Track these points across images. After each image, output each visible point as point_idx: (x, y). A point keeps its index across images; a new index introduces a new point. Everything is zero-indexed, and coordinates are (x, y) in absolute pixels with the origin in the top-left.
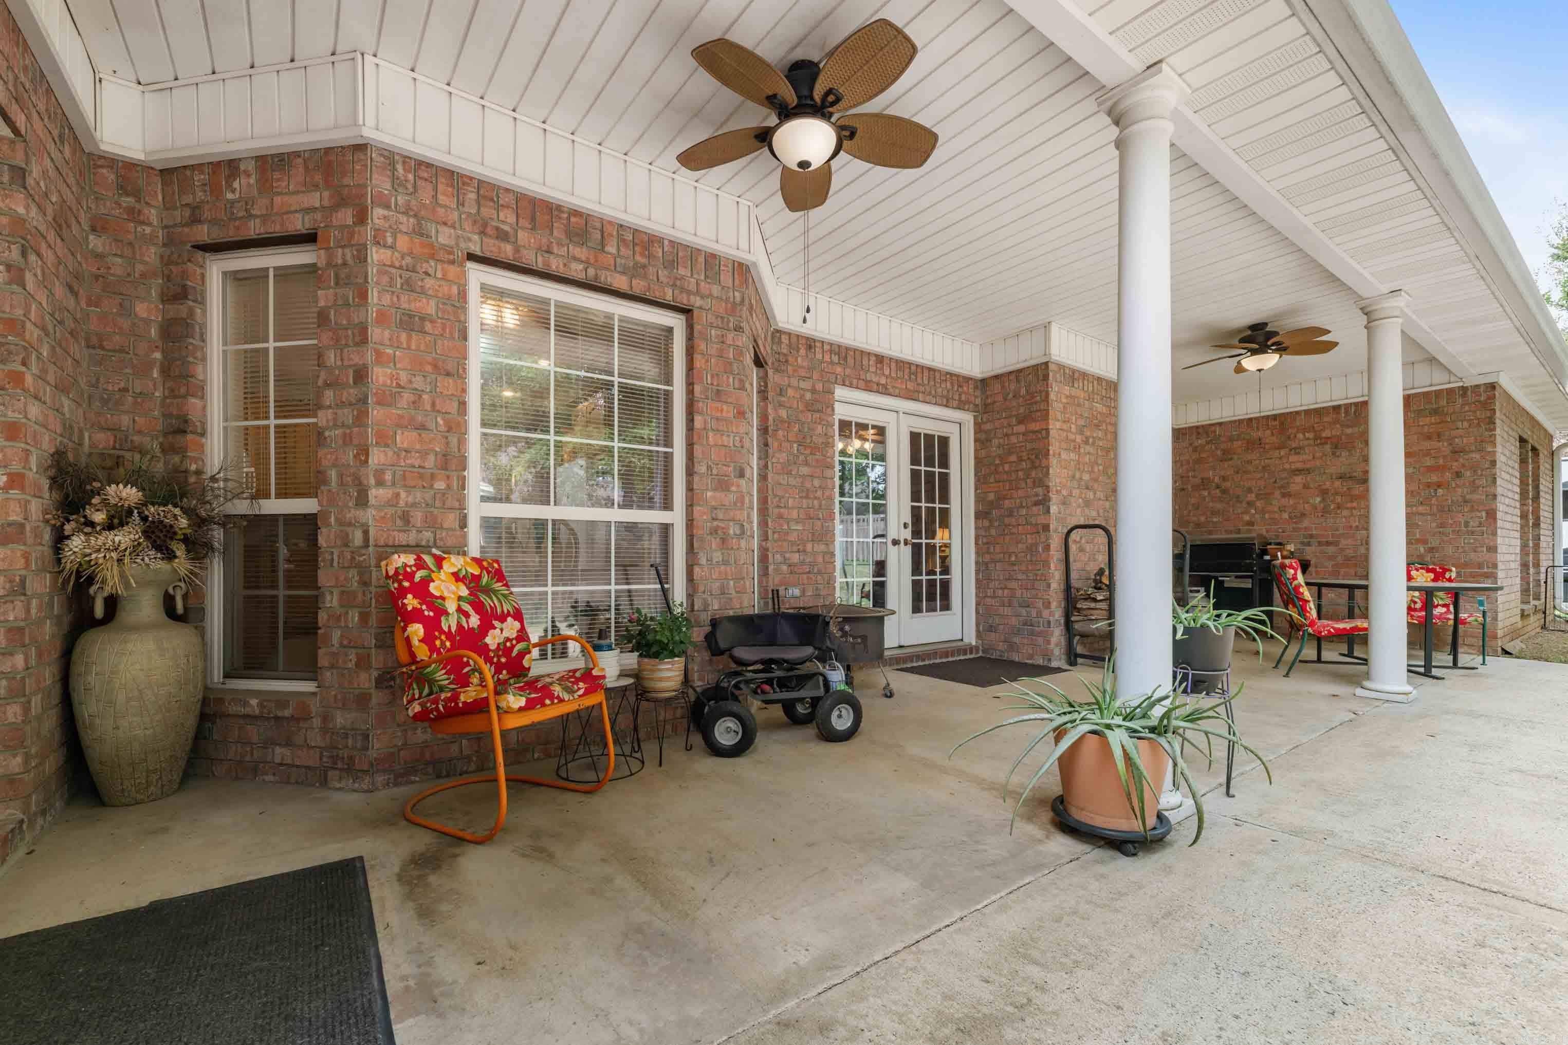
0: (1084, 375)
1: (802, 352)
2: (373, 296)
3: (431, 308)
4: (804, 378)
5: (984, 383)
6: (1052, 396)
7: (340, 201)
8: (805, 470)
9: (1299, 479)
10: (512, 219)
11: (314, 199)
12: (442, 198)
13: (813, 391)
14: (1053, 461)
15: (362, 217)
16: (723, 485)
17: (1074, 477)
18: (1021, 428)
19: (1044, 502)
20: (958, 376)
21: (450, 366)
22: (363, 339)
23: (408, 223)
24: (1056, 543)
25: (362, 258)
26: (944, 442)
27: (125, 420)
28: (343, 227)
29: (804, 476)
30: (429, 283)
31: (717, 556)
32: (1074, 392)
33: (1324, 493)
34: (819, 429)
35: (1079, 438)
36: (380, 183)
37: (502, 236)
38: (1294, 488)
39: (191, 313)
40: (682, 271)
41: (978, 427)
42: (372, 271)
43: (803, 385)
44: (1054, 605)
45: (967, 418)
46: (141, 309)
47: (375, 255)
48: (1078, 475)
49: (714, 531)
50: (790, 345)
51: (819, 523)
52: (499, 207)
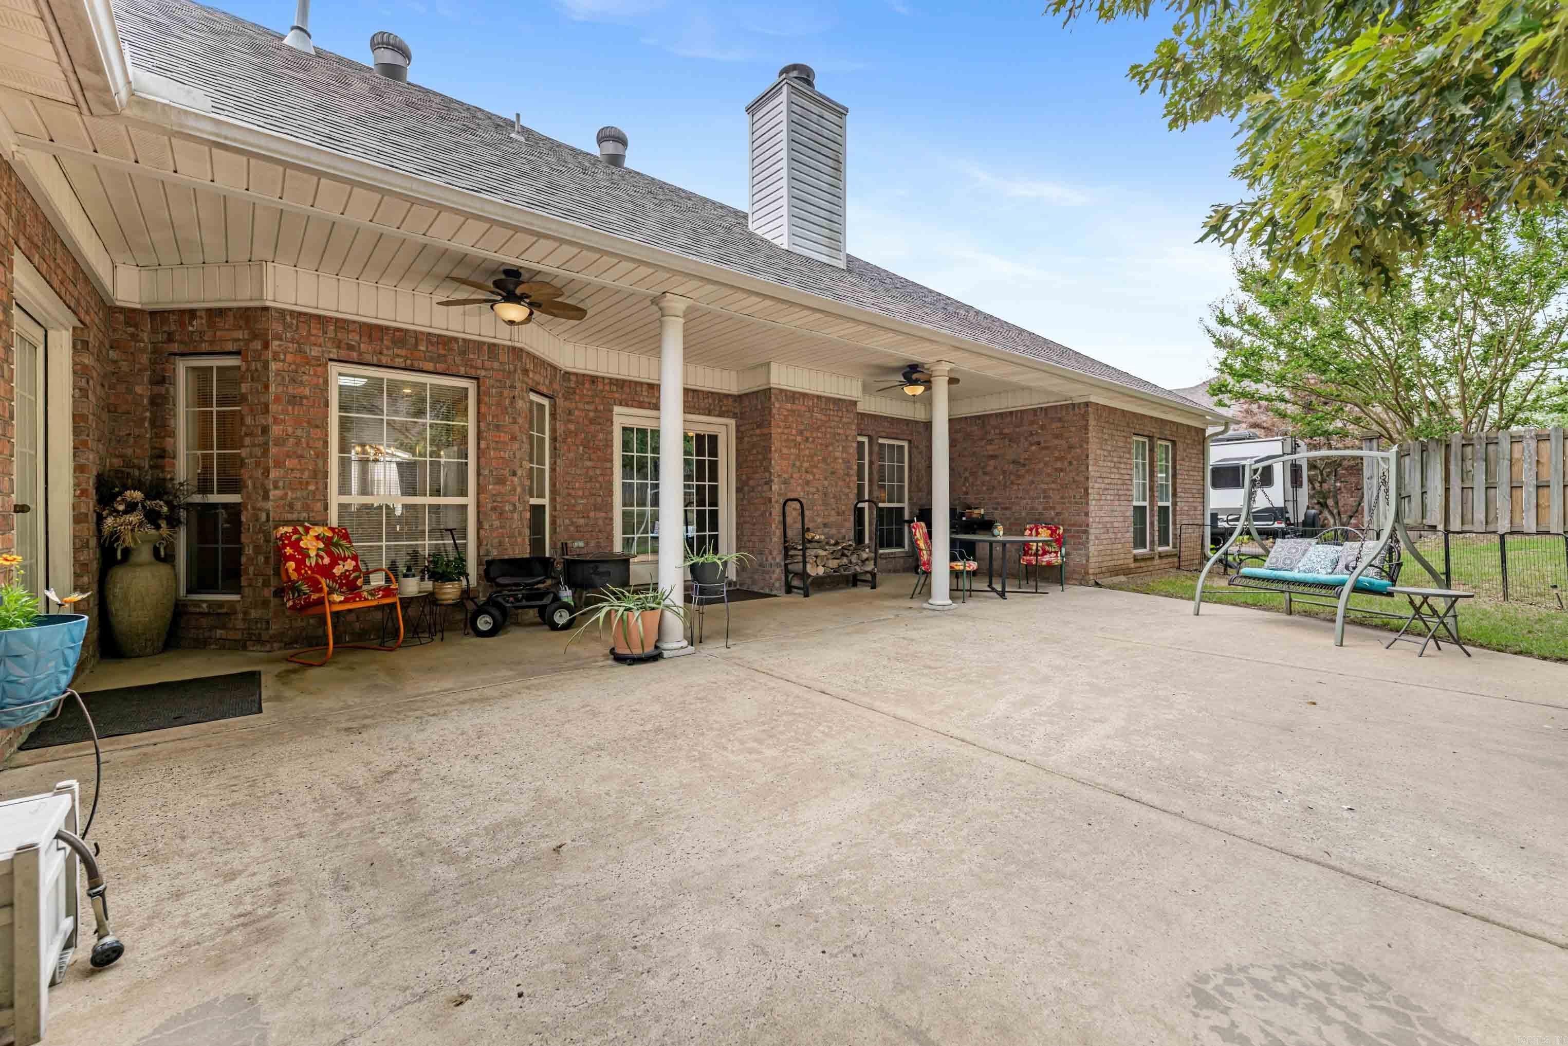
0: (804, 395)
1: (587, 385)
2: (272, 388)
3: (307, 392)
4: (588, 403)
5: (739, 398)
6: (774, 411)
7: (255, 336)
8: (589, 464)
9: (992, 462)
10: (358, 337)
11: (239, 334)
12: (314, 332)
13: (596, 410)
14: (775, 456)
15: (266, 346)
16: (501, 481)
17: (794, 465)
18: (758, 431)
19: (769, 483)
20: (718, 394)
21: (318, 422)
22: (266, 410)
23: (292, 347)
24: (776, 510)
25: (266, 366)
26: (714, 439)
27: (129, 451)
28: (255, 351)
29: (588, 468)
30: (305, 378)
31: (497, 523)
32: (794, 407)
33: (1004, 472)
34: (601, 436)
35: (799, 439)
36: (277, 327)
37: (350, 348)
38: (989, 469)
39: (168, 391)
40: (471, 356)
41: (737, 427)
42: (272, 375)
43: (587, 407)
44: (775, 553)
45: (732, 422)
46: (139, 389)
47: (273, 366)
48: (798, 464)
49: (494, 509)
50: (577, 382)
51: (599, 499)
52: (348, 332)
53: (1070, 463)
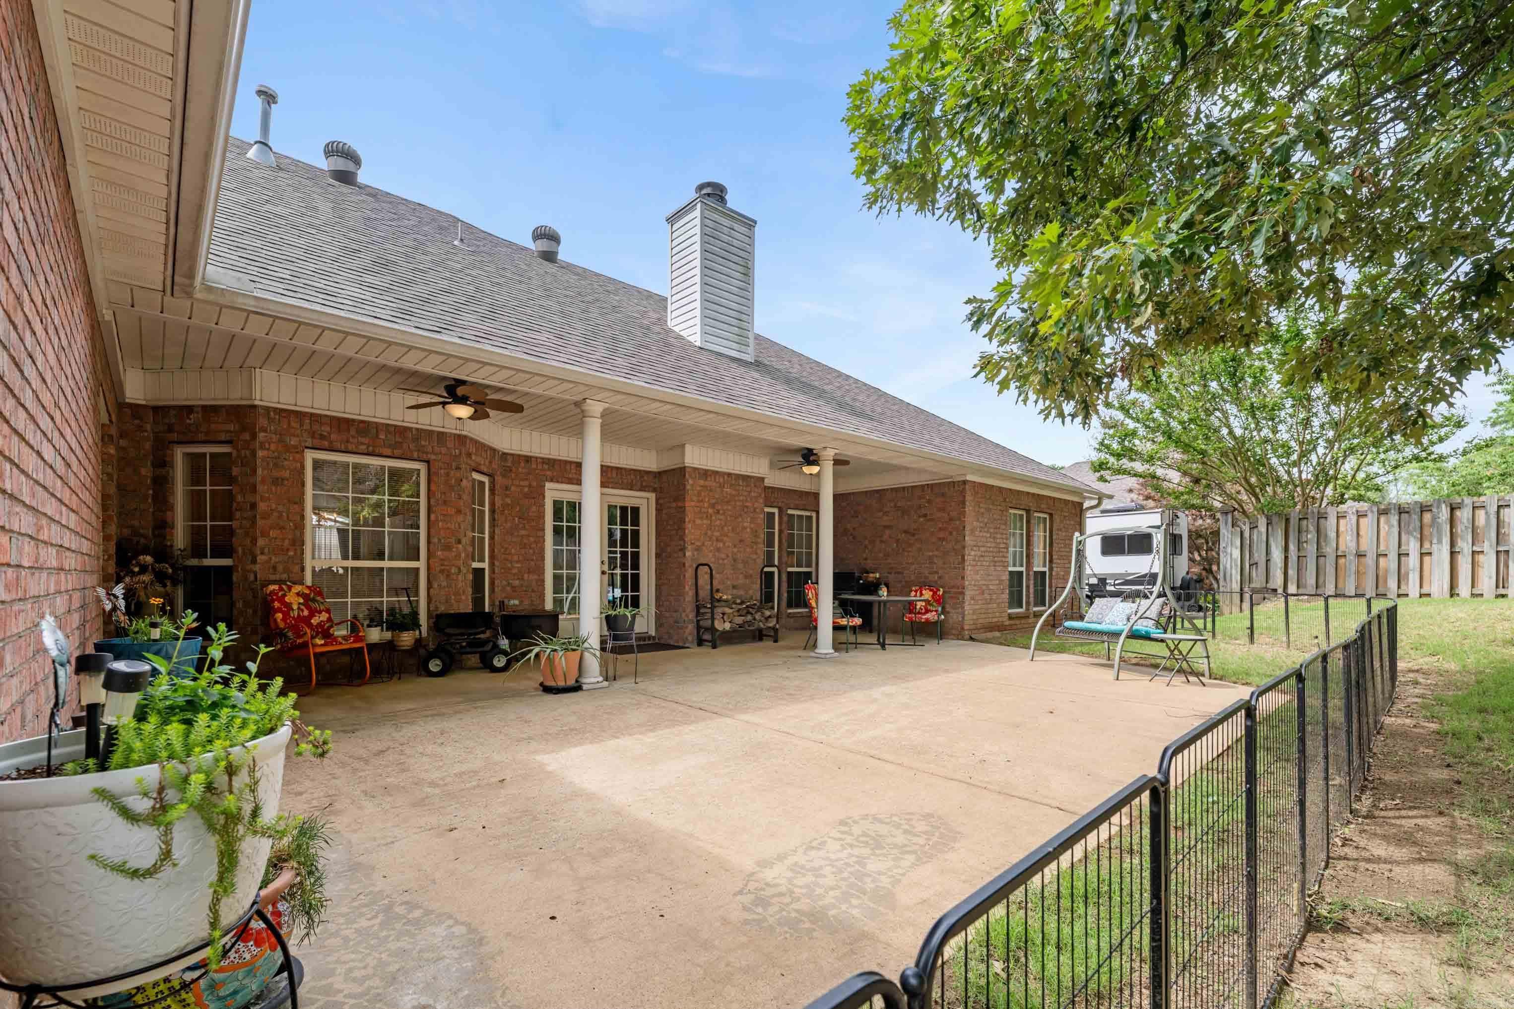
0: (715, 473)
1: (522, 464)
2: (259, 471)
3: (287, 474)
4: (523, 480)
5: (659, 474)
6: (688, 487)
7: (245, 429)
8: (523, 532)
9: (887, 532)
10: (328, 429)
11: (231, 427)
12: (293, 424)
13: (530, 486)
14: (689, 526)
15: (254, 436)
16: (448, 547)
17: (706, 534)
18: (674, 505)
19: (683, 549)
20: (640, 471)
21: (296, 499)
22: (254, 489)
23: (276, 438)
24: (690, 573)
25: (254, 454)
26: (636, 511)
27: (136, 523)
28: (246, 441)
29: (522, 536)
30: (286, 463)
31: (444, 584)
32: (707, 483)
33: (897, 541)
34: (534, 508)
35: (710, 511)
36: (263, 422)
37: (322, 437)
38: (885, 537)
39: (168, 472)
40: (423, 443)
41: (657, 500)
42: (258, 462)
43: (522, 483)
44: (688, 610)
45: (652, 496)
46: (143, 471)
47: (260, 453)
48: (709, 533)
49: (442, 571)
50: (513, 462)
51: (533, 563)
52: (321, 424)
53: (951, 533)
